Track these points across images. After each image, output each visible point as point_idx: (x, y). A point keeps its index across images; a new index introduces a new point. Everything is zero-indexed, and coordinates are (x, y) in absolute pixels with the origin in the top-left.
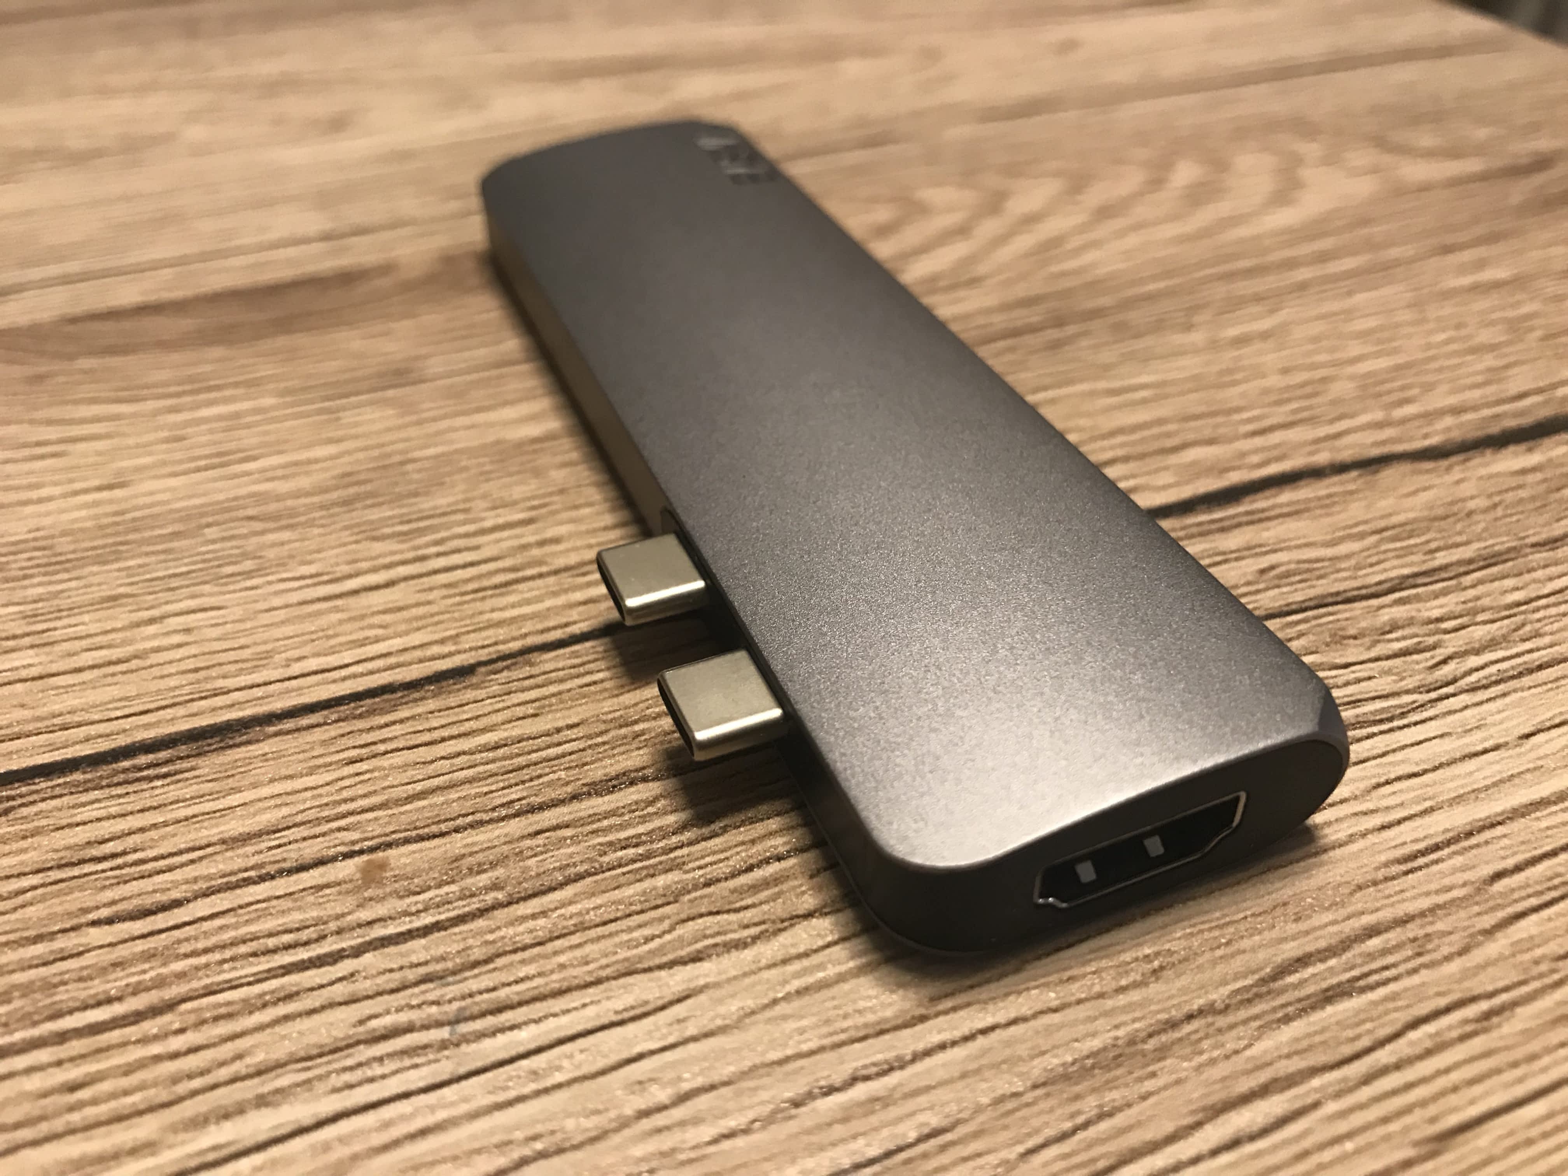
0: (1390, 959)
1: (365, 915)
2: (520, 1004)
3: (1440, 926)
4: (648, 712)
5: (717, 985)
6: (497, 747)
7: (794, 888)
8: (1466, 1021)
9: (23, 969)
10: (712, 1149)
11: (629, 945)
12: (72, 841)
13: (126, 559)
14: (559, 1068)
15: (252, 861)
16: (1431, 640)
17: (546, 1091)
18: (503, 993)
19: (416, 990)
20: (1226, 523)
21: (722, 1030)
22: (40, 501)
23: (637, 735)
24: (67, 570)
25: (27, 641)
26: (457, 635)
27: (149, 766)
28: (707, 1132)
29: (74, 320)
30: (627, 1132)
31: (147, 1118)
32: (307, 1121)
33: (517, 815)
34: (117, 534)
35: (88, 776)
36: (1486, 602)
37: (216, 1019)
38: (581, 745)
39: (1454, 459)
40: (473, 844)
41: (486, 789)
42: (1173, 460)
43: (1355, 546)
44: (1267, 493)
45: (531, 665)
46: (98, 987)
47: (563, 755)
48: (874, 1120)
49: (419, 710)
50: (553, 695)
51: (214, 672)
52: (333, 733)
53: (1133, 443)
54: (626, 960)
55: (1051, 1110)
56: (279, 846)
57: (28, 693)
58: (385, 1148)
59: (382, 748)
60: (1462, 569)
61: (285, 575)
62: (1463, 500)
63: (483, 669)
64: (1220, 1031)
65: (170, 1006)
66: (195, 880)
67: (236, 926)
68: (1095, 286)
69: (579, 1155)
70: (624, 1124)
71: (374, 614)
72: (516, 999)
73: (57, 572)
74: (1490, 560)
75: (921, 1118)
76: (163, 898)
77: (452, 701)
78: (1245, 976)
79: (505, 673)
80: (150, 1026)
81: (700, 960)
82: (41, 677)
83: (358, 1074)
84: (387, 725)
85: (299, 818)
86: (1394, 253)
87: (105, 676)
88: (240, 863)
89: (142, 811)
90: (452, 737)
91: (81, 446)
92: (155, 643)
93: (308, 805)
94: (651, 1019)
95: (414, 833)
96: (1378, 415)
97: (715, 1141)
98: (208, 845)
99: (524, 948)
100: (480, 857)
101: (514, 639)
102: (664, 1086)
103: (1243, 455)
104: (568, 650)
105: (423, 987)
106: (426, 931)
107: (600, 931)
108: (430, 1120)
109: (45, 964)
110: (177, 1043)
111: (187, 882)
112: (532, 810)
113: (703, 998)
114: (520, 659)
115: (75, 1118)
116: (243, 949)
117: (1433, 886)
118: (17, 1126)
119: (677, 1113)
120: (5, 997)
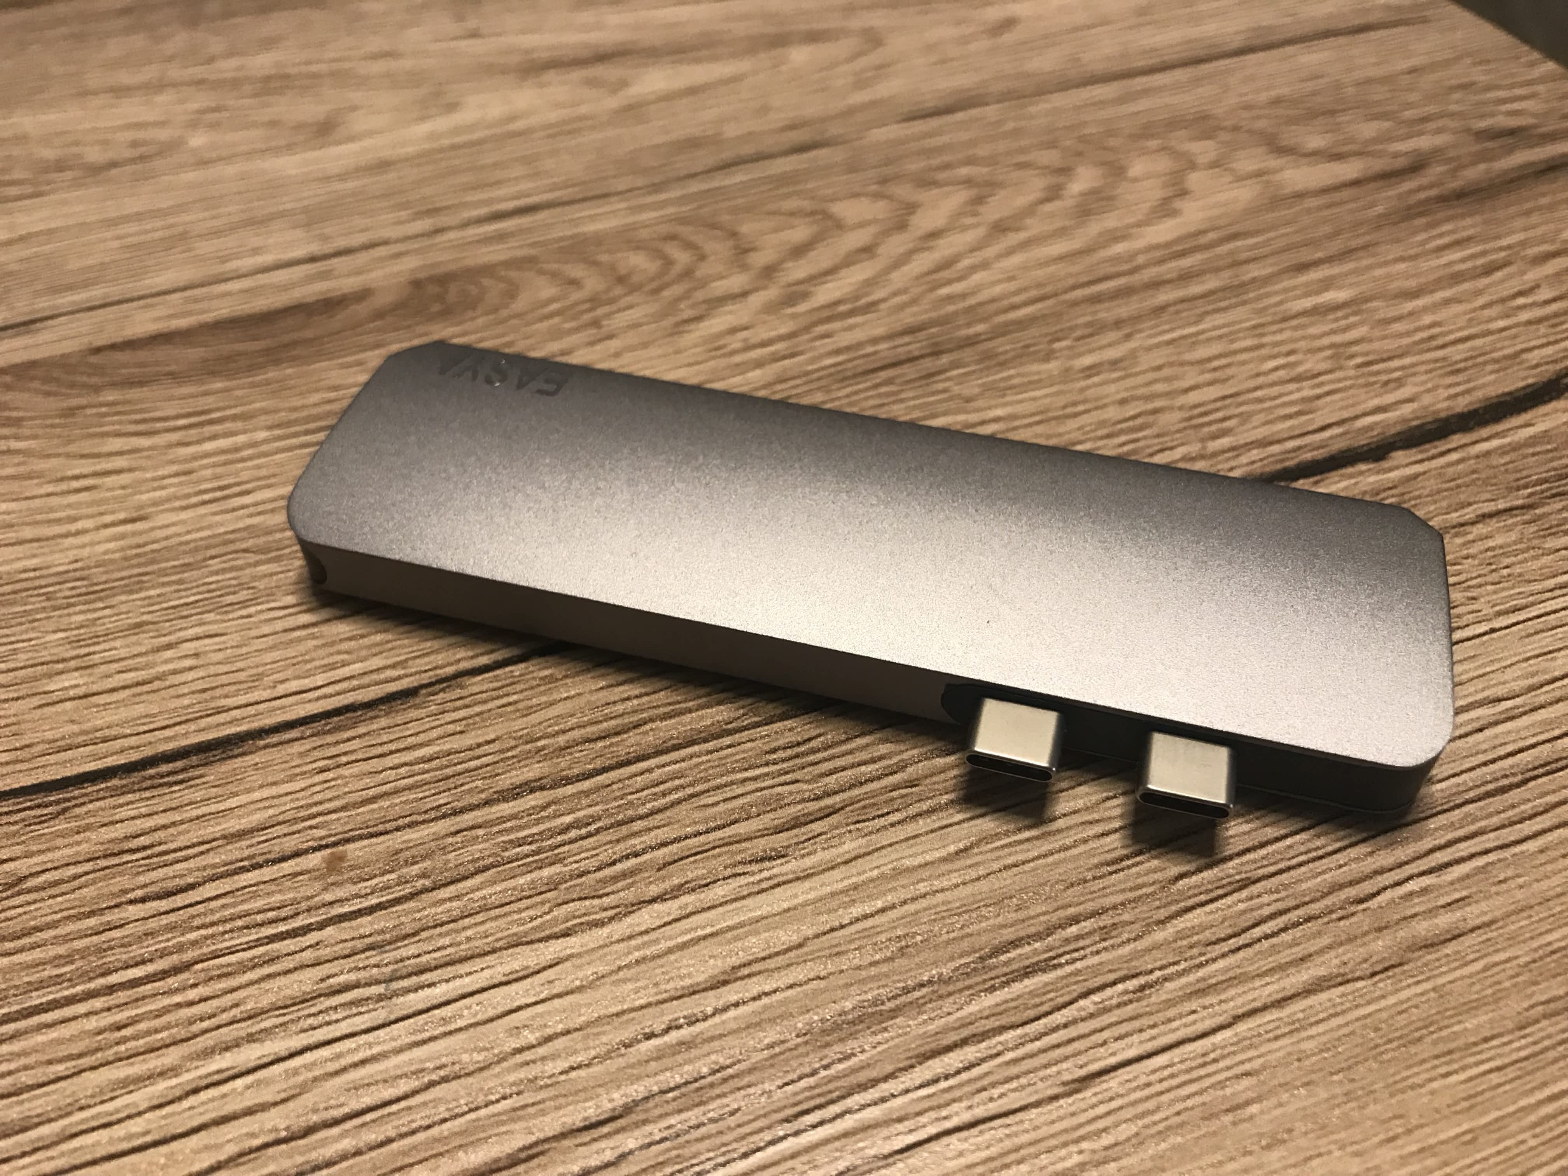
0: (1081, 943)
1: (328, 897)
2: (436, 968)
3: (1126, 917)
4: (549, 730)
5: (579, 955)
6: (430, 760)
7: (644, 879)
8: (1126, 992)
9: (81, 938)
10: (563, 1077)
11: (521, 922)
12: (113, 835)
13: (147, 589)
14: (461, 1016)
15: (246, 853)
17: (450, 1033)
18: (424, 959)
19: (363, 956)
21: (580, 989)
22: (78, 533)
23: (540, 750)
24: (101, 599)
25: (73, 664)
26: (406, 660)
27: (169, 774)
28: (561, 1065)
29: (98, 350)
30: (505, 1064)
31: (172, 1048)
32: (284, 1053)
33: (444, 816)
34: (139, 565)
35: (124, 782)
37: (219, 976)
38: (496, 758)
40: (409, 841)
41: (421, 795)
45: (462, 687)
46: (136, 951)
47: (481, 767)
48: (679, 1058)
49: (375, 726)
50: (477, 715)
51: (218, 692)
52: (308, 747)
54: (515, 934)
55: (807, 1054)
56: (266, 841)
57: (76, 710)
58: (337, 1073)
59: (344, 759)
61: (273, 605)
63: (424, 691)
64: (941, 997)
65: (187, 966)
66: (205, 868)
67: (234, 905)
69: (470, 1080)
70: (502, 1058)
71: (341, 640)
72: (434, 963)
73: (94, 601)
75: (713, 1057)
76: (181, 882)
77: (399, 719)
78: (968, 954)
79: (441, 695)
80: (173, 982)
81: (569, 935)
82: (86, 696)
83: (320, 1019)
84: (349, 740)
85: (281, 818)
87: (134, 696)
88: (238, 855)
89: (164, 811)
90: (398, 751)
91: (109, 481)
92: (171, 666)
93: (288, 807)
94: (529, 980)
95: (365, 831)
97: (566, 1072)
98: (214, 840)
99: (442, 925)
100: (414, 851)
101: (450, 664)
102: (532, 1032)
104: (491, 674)
105: (368, 954)
106: (371, 910)
107: (497, 911)
108: (368, 1053)
109: (97, 933)
110: (192, 994)
111: (198, 870)
112: (455, 813)
113: (568, 964)
114: (453, 682)
115: (120, 1049)
116: (240, 923)
117: (1130, 884)
118: (80, 1056)
119: (541, 1051)
120: (69, 959)
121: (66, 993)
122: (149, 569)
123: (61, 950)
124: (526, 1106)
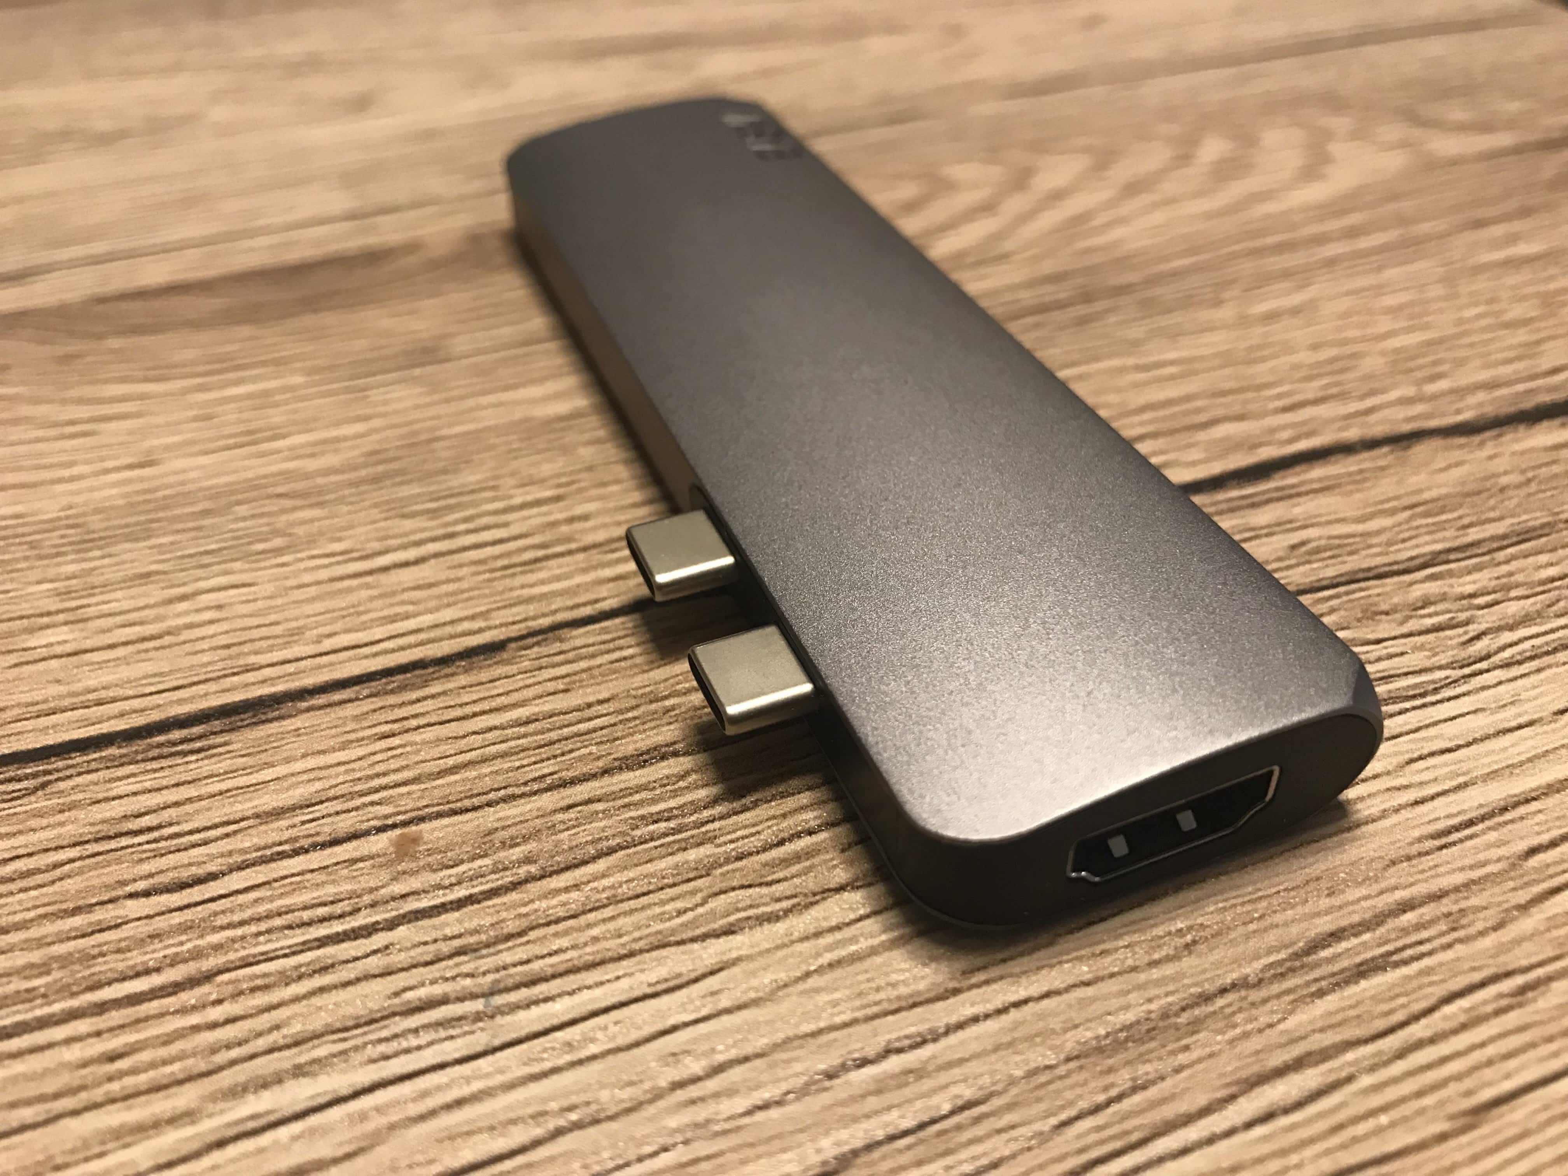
0: (1424, 934)
1: (398, 888)
2: (554, 976)
3: (1474, 901)
4: (678, 687)
5: (749, 958)
6: (527, 722)
7: (825, 862)
8: (1501, 996)
9: (61, 941)
10: (747, 1120)
11: (661, 918)
12: (108, 815)
13: (158, 536)
14: (593, 1040)
15: (287, 835)
16: (1463, 616)
17: (580, 1062)
18: (536, 966)
19: (451, 963)
20: (1256, 499)
21: (756, 1002)
22: (72, 479)
23: (667, 711)
24: (100, 548)
25: (61, 617)
26: (488, 611)
27: (183, 741)
28: (740, 1104)
29: (102, 300)
30: (661, 1104)
31: (187, 1086)
32: (345, 1091)
33: (548, 790)
34: (149, 511)
35: (123, 751)
36: (1519, 578)
37: (253, 990)
38: (612, 719)
39: (1487, 434)
40: (507, 818)
41: (517, 764)
42: (1202, 436)
43: (1387, 522)
44: (1298, 469)
45: (561, 641)
46: (136, 958)
47: (595, 730)
48: (907, 1092)
49: (450, 685)
50: (584, 671)
51: (246, 648)
52: (365, 709)
53: (1164, 419)
54: (660, 932)
55: (1085, 1083)
56: (313, 820)
57: (64, 668)
58: (422, 1118)
59: (414, 723)
60: (1495, 545)
61: (315, 552)
62: (1498, 475)
63: (513, 645)
64: (1253, 1004)
65: (208, 977)
66: (230, 853)
67: (271, 899)
68: (1123, 262)
69: (613, 1126)
70: (657, 1095)
71: (404, 590)
72: (550, 971)
73: (91, 550)
74: (1524, 536)
75: (955, 1090)
76: (200, 871)
77: (484, 676)
78: (1278, 950)
79: (536, 649)
80: (188, 997)
81: (733, 932)
82: (76, 653)
83: (394, 1046)
84: (418, 700)
85: (332, 793)
86: (1425, 228)
87: (139, 652)
88: (274, 837)
89: (177, 785)
90: (484, 713)
91: (113, 425)
92: (187, 620)
93: (341, 779)
94: (684, 992)
95: (446, 807)
96: (1410, 391)
97: (749, 1113)
98: (243, 819)
99: (557, 921)
100: (512, 831)
101: (544, 615)
102: (697, 1058)
103: (1273, 431)
104: (597, 626)
105: (457, 960)
106: (460, 904)
107: (633, 904)
108: (465, 1091)
109: (83, 936)
110: (215, 1014)
111: (222, 855)
112: (564, 784)
113: (736, 970)
114: (550, 635)
115: (115, 1087)
116: (278, 922)
117: (1467, 862)
118: (57, 1096)
119: (712, 1085)
120: (43, 969)
121: (38, 1013)
122: (161, 514)
123: (35, 956)
124: (696, 1161)
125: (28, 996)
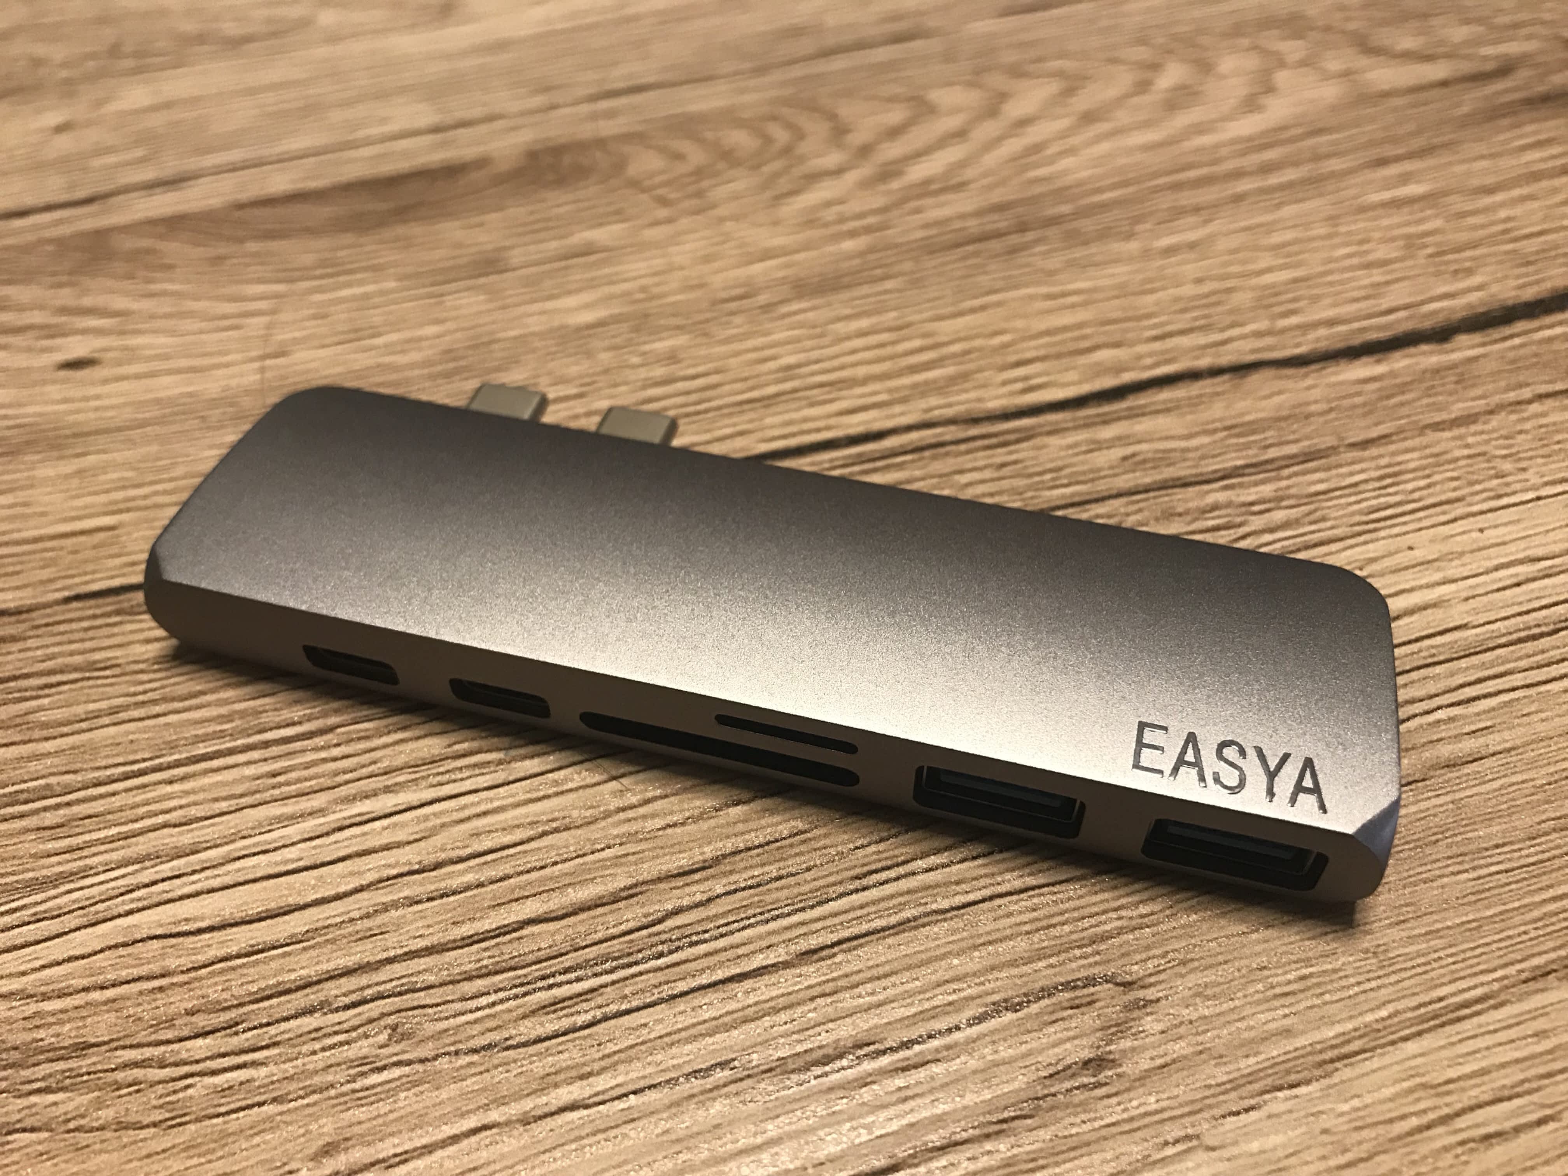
10: (660, 833)
14: (572, 780)
16: (1238, 520)
17: (562, 793)
20: (1107, 418)
28: (659, 823)
29: (240, 206)
30: (609, 820)
32: (415, 803)
36: (1293, 491)
37: (359, 739)
39: (1313, 367)
42: (1083, 360)
43: (1206, 440)
44: (1149, 392)
53: (1055, 344)
58: (462, 821)
60: (1284, 463)
62: (1308, 404)
65: (331, 729)
68: (1061, 194)
69: (578, 831)
70: (607, 815)
74: (1308, 457)
80: (319, 741)
83: (447, 777)
86: (1335, 165)
91: (252, 321)
96: (1262, 325)
97: (663, 828)
102: (634, 795)
103: (1139, 357)
108: (489, 806)
110: (336, 752)
115: (276, 792)
118: (242, 796)
119: (642, 811)
120: (228, 718)
121: (229, 745)
123: (223, 710)
124: (627, 855)
125: (220, 735)
